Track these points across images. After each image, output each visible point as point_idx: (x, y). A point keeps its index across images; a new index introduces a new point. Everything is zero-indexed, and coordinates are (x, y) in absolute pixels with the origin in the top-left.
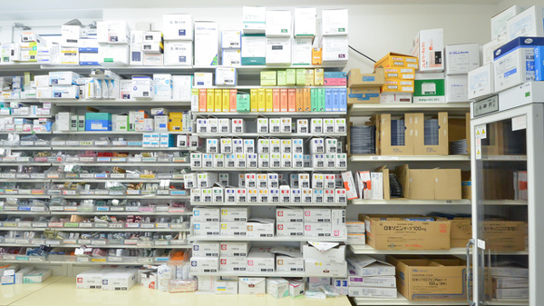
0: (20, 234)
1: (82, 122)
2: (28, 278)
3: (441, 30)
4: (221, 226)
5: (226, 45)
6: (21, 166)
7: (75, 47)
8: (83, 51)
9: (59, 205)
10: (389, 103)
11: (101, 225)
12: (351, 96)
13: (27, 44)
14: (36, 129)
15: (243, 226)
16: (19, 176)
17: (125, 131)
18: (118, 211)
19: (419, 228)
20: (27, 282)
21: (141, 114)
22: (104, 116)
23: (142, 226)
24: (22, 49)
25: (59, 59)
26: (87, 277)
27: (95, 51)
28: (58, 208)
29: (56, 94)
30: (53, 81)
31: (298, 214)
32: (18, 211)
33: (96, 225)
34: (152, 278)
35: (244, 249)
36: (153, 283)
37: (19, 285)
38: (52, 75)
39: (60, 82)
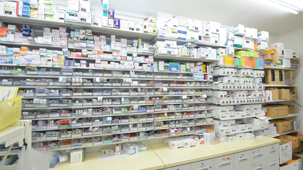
0: (135, 125)
1: (168, 66)
2: (141, 148)
3: (283, 44)
4: (226, 114)
5: (230, 38)
6: (139, 89)
7: (176, 29)
8: (179, 32)
9: (159, 108)
10: (272, 66)
11: (179, 116)
12: (265, 63)
13: (151, 24)
14: (145, 69)
15: (233, 113)
16: (139, 94)
17: (185, 72)
18: (186, 109)
19: (282, 109)
20: (141, 151)
21: (193, 65)
22: (177, 64)
23: (196, 116)
24: (149, 26)
25: (169, 34)
26: (177, 142)
27: (185, 33)
28: (159, 110)
29: (168, 52)
30: (167, 45)
31: (249, 107)
32: (138, 112)
33: (177, 117)
34: (202, 139)
35: (234, 122)
36: (203, 141)
37: (137, 153)
38: (167, 42)
39: (171, 46)
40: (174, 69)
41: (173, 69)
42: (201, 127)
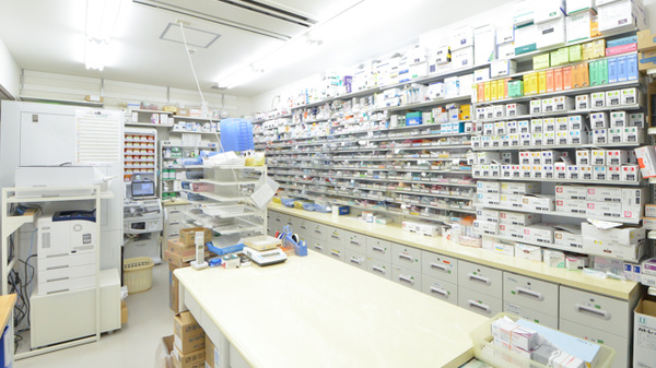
1: (404, 120)
4: (501, 197)
5: (501, 41)
6: (373, 151)
7: (396, 72)
8: (401, 73)
9: (393, 175)
11: (416, 190)
12: (643, 61)
14: (381, 127)
16: (373, 157)
17: (430, 124)
18: (426, 181)
20: (379, 223)
21: (440, 110)
22: (417, 114)
24: (371, 79)
26: (408, 224)
27: (407, 71)
29: (388, 104)
30: (386, 96)
31: (579, 191)
32: (373, 178)
33: (413, 190)
34: (449, 232)
36: (449, 235)
39: (389, 96)
40: (413, 123)
41: (411, 122)
42: (457, 214)
